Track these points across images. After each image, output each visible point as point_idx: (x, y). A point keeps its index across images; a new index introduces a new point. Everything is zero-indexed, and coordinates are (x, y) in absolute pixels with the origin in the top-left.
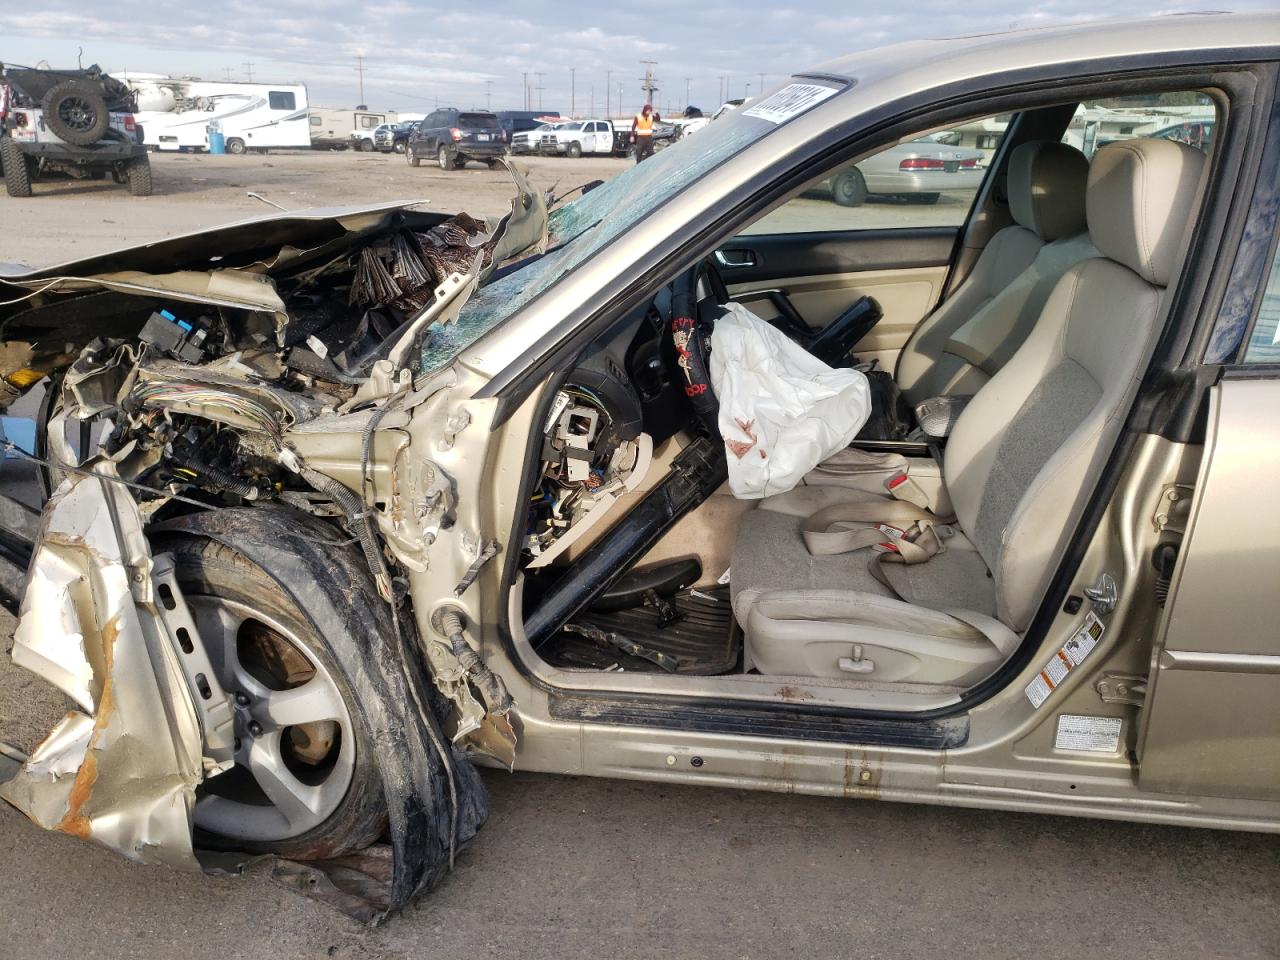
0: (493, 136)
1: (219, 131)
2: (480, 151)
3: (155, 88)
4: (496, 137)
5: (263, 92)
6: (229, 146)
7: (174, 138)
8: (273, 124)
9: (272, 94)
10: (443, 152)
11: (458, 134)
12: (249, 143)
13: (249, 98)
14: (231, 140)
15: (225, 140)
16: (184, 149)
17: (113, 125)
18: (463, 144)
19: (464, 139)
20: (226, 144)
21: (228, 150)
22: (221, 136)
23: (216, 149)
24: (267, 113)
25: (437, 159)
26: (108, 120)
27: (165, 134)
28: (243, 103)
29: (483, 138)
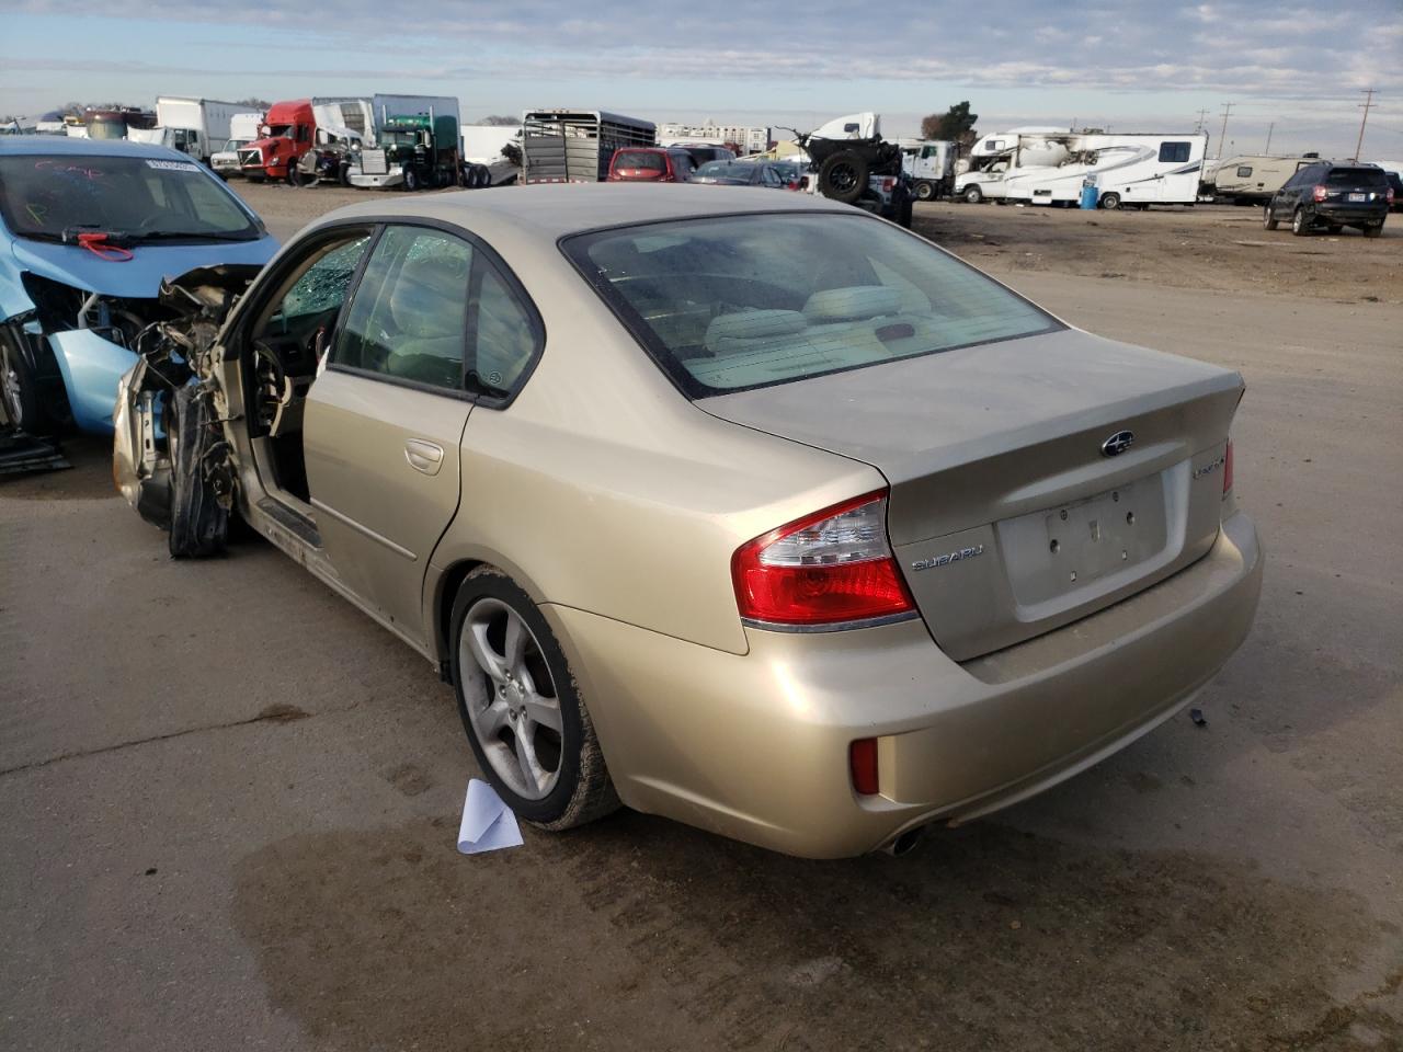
0: (1372, 196)
1: (1096, 186)
2: (1347, 214)
3: (1042, 142)
4: (1377, 197)
5: (1155, 144)
6: (1102, 201)
7: (1047, 193)
8: (1157, 177)
9: (1164, 146)
10: (1300, 214)
11: (1321, 193)
12: (1125, 198)
13: (1137, 150)
14: (1106, 195)
15: (1100, 194)
16: (1057, 204)
17: (873, 187)
18: (1324, 205)
19: (1329, 200)
20: (1099, 199)
21: (1100, 205)
22: (1096, 190)
23: (1086, 204)
24: (1155, 166)
25: (1292, 222)
26: (868, 181)
27: (1041, 188)
28: (1130, 155)
29: (1354, 198)
